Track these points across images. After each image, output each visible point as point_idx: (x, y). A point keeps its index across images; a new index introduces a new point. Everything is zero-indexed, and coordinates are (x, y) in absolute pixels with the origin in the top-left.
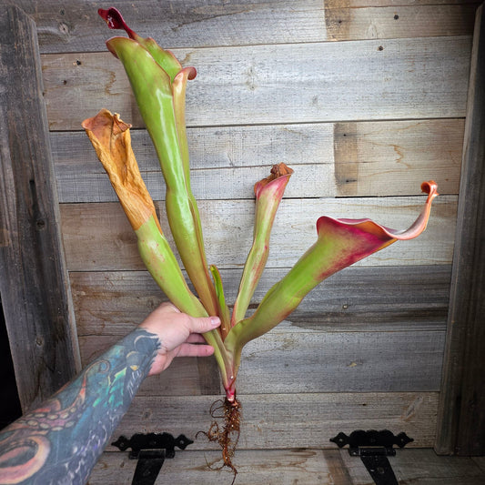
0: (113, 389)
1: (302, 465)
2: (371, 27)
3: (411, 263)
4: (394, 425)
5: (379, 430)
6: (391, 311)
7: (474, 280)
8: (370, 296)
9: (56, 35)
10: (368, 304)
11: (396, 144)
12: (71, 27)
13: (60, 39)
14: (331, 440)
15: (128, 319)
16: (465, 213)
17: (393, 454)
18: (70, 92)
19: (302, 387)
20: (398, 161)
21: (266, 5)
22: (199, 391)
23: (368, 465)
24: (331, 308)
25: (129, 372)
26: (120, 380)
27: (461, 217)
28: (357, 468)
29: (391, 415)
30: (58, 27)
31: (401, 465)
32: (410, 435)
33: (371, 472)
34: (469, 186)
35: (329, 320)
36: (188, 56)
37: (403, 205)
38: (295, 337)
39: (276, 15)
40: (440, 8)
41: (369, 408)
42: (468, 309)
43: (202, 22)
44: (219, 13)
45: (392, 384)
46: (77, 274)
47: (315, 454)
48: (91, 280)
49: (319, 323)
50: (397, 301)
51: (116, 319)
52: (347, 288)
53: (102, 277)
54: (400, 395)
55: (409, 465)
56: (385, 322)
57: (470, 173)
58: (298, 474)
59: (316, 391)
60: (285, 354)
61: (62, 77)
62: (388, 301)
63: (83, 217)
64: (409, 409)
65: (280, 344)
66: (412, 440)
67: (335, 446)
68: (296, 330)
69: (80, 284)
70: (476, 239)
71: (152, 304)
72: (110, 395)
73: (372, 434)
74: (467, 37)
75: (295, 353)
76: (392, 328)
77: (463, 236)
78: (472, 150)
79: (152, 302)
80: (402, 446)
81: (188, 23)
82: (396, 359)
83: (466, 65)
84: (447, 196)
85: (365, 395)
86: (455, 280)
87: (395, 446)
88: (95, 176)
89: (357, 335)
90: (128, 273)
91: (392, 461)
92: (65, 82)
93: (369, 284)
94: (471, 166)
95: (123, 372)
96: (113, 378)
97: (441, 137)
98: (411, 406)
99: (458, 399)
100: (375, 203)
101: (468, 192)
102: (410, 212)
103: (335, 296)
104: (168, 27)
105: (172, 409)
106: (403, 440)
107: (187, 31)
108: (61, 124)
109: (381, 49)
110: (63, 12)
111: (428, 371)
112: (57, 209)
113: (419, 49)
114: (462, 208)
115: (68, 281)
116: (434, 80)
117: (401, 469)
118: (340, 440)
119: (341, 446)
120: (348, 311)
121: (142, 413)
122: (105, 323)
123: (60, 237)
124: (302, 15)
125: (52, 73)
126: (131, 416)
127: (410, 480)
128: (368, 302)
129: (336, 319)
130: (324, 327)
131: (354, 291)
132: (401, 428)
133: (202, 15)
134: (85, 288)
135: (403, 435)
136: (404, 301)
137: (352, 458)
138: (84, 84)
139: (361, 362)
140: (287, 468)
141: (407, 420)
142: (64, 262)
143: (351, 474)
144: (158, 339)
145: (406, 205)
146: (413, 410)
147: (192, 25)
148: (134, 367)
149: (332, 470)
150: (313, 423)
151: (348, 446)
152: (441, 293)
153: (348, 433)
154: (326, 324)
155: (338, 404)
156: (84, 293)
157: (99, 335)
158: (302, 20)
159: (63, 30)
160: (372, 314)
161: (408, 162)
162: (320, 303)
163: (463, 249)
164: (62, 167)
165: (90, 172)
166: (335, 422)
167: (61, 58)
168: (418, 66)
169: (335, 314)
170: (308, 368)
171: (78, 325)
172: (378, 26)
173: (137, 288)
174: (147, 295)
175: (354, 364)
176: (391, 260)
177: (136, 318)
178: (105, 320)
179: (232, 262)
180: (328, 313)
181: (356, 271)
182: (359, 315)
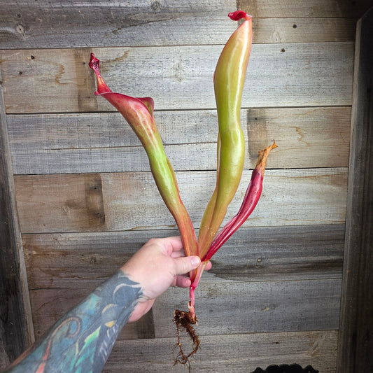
2: (275, 33)
3: (312, 223)
4: (302, 359)
5: (290, 364)
6: (297, 263)
7: (363, 237)
8: (280, 251)
9: (12, 34)
10: (278, 257)
11: (297, 126)
12: (26, 28)
13: (17, 38)
15: (73, 274)
16: (355, 182)
18: (25, 81)
19: (224, 329)
20: (299, 140)
21: (190, 14)
22: (136, 336)
24: (248, 261)
26: (91, 345)
27: (351, 185)
29: (300, 351)
30: (15, 28)
32: (316, 368)
34: (356, 160)
35: (246, 271)
36: (126, 53)
37: (305, 175)
38: (218, 286)
39: (198, 22)
40: (328, 20)
41: (282, 346)
42: (360, 261)
43: (138, 27)
44: (151, 19)
45: (300, 324)
46: (29, 236)
48: (42, 241)
49: (238, 275)
50: (301, 254)
51: (63, 274)
52: (260, 244)
53: (50, 239)
54: (307, 333)
56: (292, 272)
57: (357, 150)
59: (237, 332)
60: (210, 301)
61: (18, 69)
62: (294, 255)
63: (36, 186)
64: (314, 345)
65: (205, 293)
66: (318, 372)
68: (219, 280)
69: (32, 244)
70: (363, 203)
71: (95, 261)
73: (284, 367)
74: (350, 43)
75: (218, 300)
76: (298, 277)
77: (354, 200)
78: (358, 132)
79: (95, 259)
81: (126, 27)
82: (302, 303)
83: (351, 64)
84: (339, 169)
85: (278, 335)
86: (349, 237)
88: (46, 151)
89: (270, 284)
90: (76, 234)
92: (21, 73)
93: (279, 240)
94: (357, 144)
95: (96, 333)
96: (82, 344)
97: (333, 121)
98: (316, 343)
99: (354, 337)
100: (282, 174)
101: (356, 166)
102: (310, 181)
103: (251, 252)
104: (109, 30)
106: (310, 371)
107: (125, 33)
108: (16, 108)
109: (283, 51)
110: (19, 16)
111: (328, 312)
112: (11, 180)
113: (314, 52)
114: (351, 178)
115: (20, 242)
116: (326, 75)
120: (261, 264)
122: (54, 278)
123: (13, 204)
124: (220, 23)
125: (9, 66)
128: (279, 256)
129: (252, 270)
130: (242, 278)
131: (265, 247)
132: (308, 361)
133: (137, 21)
134: (36, 248)
135: (310, 368)
136: (307, 254)
138: (37, 75)
139: (274, 306)
141: (312, 355)
142: (16, 226)
144: (140, 288)
145: (308, 175)
146: (317, 346)
147: (128, 29)
150: (235, 360)
152: (337, 247)
153: (264, 367)
154: (244, 275)
155: (255, 343)
156: (34, 253)
157: (49, 288)
158: (220, 27)
159: (19, 30)
160: (281, 266)
161: (309, 141)
162: (238, 257)
163: (354, 212)
164: (16, 145)
165: (41, 149)
166: (253, 359)
167: (17, 53)
168: (313, 64)
169: (251, 267)
170: (229, 313)
171: (29, 280)
172: (281, 33)
173: (82, 247)
174: (90, 253)
175: (268, 309)
176: (296, 221)
177: (81, 274)
178: (54, 275)
179: (164, 224)
180: (245, 266)
181: (268, 230)
182: (271, 267)
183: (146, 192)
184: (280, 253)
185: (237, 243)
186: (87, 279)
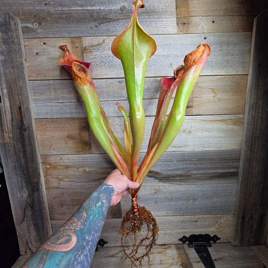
0: (97, 211)
1: (164, 253)
2: (200, 27)
3: (220, 149)
4: (211, 231)
5: (203, 234)
6: (209, 174)
7: (252, 157)
8: (199, 166)
9: (31, 28)
10: (198, 170)
11: (213, 88)
12: (40, 24)
13: (34, 31)
14: (179, 240)
15: (72, 180)
16: (248, 123)
17: (210, 246)
18: (40, 59)
19: (164, 213)
20: (214, 97)
21: (145, 14)
23: (198, 252)
24: (179, 173)
25: (102, 203)
26: (99, 207)
27: (245, 125)
28: (192, 253)
29: (209, 226)
30: (33, 24)
31: (214, 251)
32: (219, 236)
33: (199, 256)
34: (249, 110)
35: (178, 178)
36: (104, 40)
37: (216, 119)
38: (161, 187)
39: (151, 20)
40: (236, 18)
41: (199, 223)
42: (249, 172)
43: (111, 23)
44: (120, 18)
45: (211, 210)
46: (45, 157)
47: (171, 247)
48: (52, 160)
49: (173, 180)
50: (213, 168)
51: (66, 180)
52: (187, 162)
53: (58, 158)
54: (215, 216)
55: (219, 251)
56: (206, 179)
57: (250, 103)
58: (162, 257)
59: (172, 215)
60: (156, 196)
61: (35, 51)
62: (208, 169)
63: (48, 126)
64: (219, 223)
65: (153, 192)
66: (220, 239)
67: (181, 242)
68: (161, 184)
69: (47, 161)
70: (252, 137)
71: (86, 172)
72: (96, 214)
73: (200, 236)
74: (249, 33)
75: (161, 196)
76: (210, 182)
77: (246, 135)
78: (251, 92)
79: (85, 170)
80: (215, 242)
81: (104, 23)
82: (212, 198)
83: (249, 47)
84: (239, 115)
85: (196, 216)
86: (242, 158)
87: (211, 242)
88: (54, 104)
89: (192, 186)
90: (74, 156)
91: (210, 249)
92: (37, 54)
93: (199, 160)
94: (250, 100)
97: (236, 86)
98: (219, 222)
99: (243, 218)
100: (202, 119)
101: (249, 113)
102: (222, 123)
103: (181, 166)
104: (93, 25)
106: (216, 238)
107: (103, 27)
108: (35, 76)
109: (205, 38)
110: (35, 16)
111: (228, 203)
112: (33, 122)
113: (225, 39)
114: (246, 121)
115: (40, 160)
116: (233, 55)
117: (214, 253)
118: (184, 239)
119: (184, 242)
120: (188, 174)
122: (60, 182)
123: (35, 137)
124: (164, 20)
125: (30, 49)
127: (219, 259)
128: (198, 169)
129: (182, 178)
130: (175, 183)
131: (190, 164)
132: (214, 232)
133: (111, 19)
134: (49, 164)
135: (215, 236)
136: (216, 168)
137: (190, 249)
138: (48, 55)
139: (195, 200)
140: (157, 255)
141: (218, 229)
142: (38, 150)
143: (189, 256)
144: (113, 188)
145: (218, 119)
146: (220, 223)
147: (106, 24)
148: (104, 201)
149: (180, 255)
150: (170, 232)
151: (187, 242)
152: (235, 164)
153: (188, 236)
154: (177, 181)
155: (182, 221)
156: (48, 167)
157: (57, 188)
158: (165, 22)
159: (35, 26)
160: (200, 175)
161: (220, 98)
162: (173, 170)
163: (246, 142)
164: (36, 100)
165: (51, 102)
166: (181, 231)
167: (34, 41)
168: (224, 48)
169: (181, 176)
170: (167, 204)
171: (46, 183)
172: (204, 26)
173: (78, 163)
174: (82, 167)
175: (191, 201)
176: (209, 148)
177: (77, 179)
178: (60, 180)
180: (177, 175)
181: (192, 153)
182: (193, 176)
184: (199, 168)
185: (173, 162)
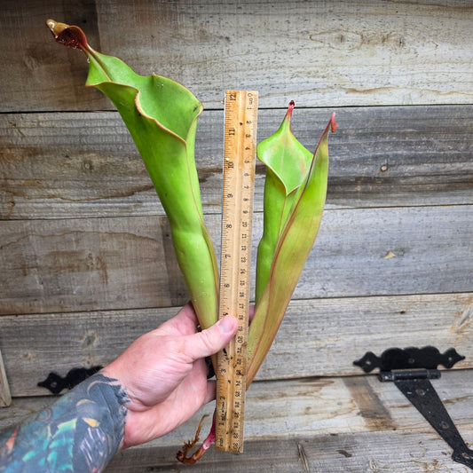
1: (315, 394)
4: (441, 339)
5: (420, 346)
6: (449, 174)
8: (421, 151)
10: (417, 163)
14: (356, 363)
15: (52, 192)
17: (437, 377)
22: (168, 301)
23: (403, 389)
24: (362, 171)
28: (390, 393)
29: (438, 325)
31: (445, 387)
32: (460, 352)
33: (407, 395)
35: (359, 188)
41: (409, 318)
47: (333, 382)
49: (345, 195)
51: (32, 192)
52: (387, 138)
53: (4, 122)
54: (452, 297)
55: (457, 386)
56: (439, 190)
58: (310, 402)
62: (446, 159)
64: (464, 316)
66: (464, 358)
67: (359, 371)
71: (91, 167)
73: (412, 352)
76: (447, 201)
79: (90, 163)
80: (449, 366)
85: (405, 299)
87: (440, 367)
89: (398, 211)
91: (435, 383)
93: (422, 131)
98: (466, 313)
103: (369, 153)
105: (128, 329)
106: (452, 357)
117: (446, 390)
118: (367, 363)
119: (367, 370)
120: (387, 175)
121: (81, 338)
122: (16, 199)
126: (65, 343)
127: (458, 399)
128: (417, 160)
129: (370, 187)
130: (351, 201)
131: (396, 144)
132: (450, 342)
135: (452, 353)
137: (383, 384)
139: (402, 251)
140: (295, 398)
141: (459, 332)
143: (382, 398)
146: (468, 317)
149: (356, 397)
151: (377, 370)
153: (378, 352)
154: (355, 195)
155: (367, 312)
160: (421, 179)
162: (346, 163)
166: (362, 338)
169: (368, 180)
170: (326, 263)
173: (65, 140)
174: (81, 152)
175: (391, 255)
176: (454, 96)
177: (67, 191)
178: (15, 194)
179: (215, 98)
180: (358, 179)
181: (404, 112)
182: (402, 181)
183: (183, 31)
184: (421, 156)
185: (347, 136)
186: (79, 201)
